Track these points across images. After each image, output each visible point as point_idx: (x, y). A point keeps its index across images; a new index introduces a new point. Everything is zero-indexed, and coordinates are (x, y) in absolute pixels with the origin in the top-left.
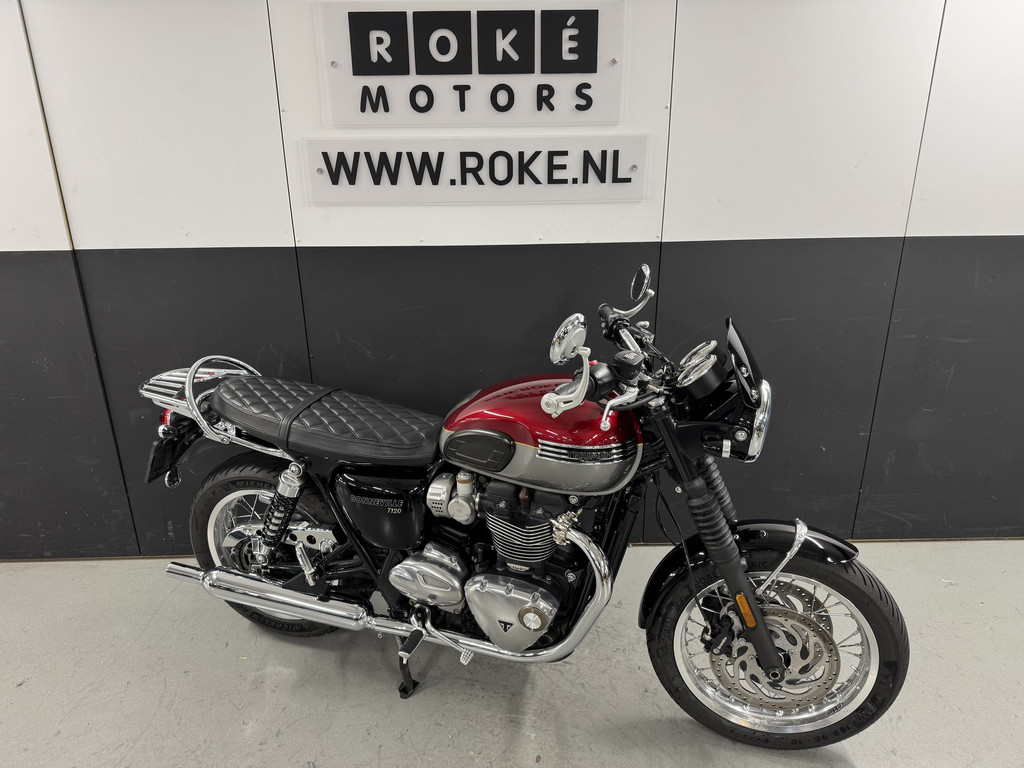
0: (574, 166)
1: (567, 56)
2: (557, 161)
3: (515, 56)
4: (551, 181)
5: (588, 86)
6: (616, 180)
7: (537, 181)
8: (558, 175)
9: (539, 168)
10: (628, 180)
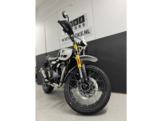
0: (83, 33)
1: (81, 21)
2: (82, 33)
3: (76, 23)
4: (81, 35)
5: (84, 23)
6: (88, 33)
7: (80, 36)
8: (82, 34)
9: (80, 34)
10: (90, 33)
